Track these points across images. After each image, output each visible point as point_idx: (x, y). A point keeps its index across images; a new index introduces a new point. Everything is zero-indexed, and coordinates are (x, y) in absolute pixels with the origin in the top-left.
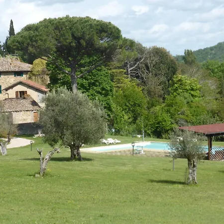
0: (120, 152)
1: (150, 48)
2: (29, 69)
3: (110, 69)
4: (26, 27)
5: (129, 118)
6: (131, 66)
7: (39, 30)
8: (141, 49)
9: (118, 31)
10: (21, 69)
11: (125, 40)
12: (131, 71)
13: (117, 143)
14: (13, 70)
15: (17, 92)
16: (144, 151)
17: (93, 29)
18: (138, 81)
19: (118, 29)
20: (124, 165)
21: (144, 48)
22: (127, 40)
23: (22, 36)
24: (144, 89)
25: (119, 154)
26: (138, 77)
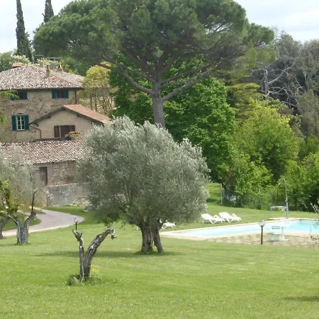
0: (241, 238)
1: (306, 43)
2: (80, 85)
3: (230, 84)
4: (68, 6)
5: (264, 175)
6: (270, 78)
7: (91, 11)
8: (290, 44)
9: (240, 12)
10: (64, 85)
11: (255, 28)
12: (270, 86)
13: (234, 222)
14: (49, 87)
15: (56, 128)
16: (287, 237)
17: (193, 8)
18: (283, 106)
19: (239, 7)
20: (241, 261)
21: (296, 43)
22: (257, 28)
23: (61, 23)
24: (294, 120)
25: (238, 241)
26: (283, 98)
